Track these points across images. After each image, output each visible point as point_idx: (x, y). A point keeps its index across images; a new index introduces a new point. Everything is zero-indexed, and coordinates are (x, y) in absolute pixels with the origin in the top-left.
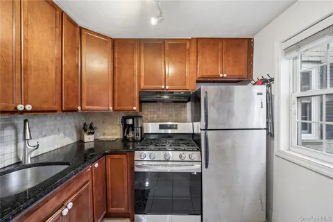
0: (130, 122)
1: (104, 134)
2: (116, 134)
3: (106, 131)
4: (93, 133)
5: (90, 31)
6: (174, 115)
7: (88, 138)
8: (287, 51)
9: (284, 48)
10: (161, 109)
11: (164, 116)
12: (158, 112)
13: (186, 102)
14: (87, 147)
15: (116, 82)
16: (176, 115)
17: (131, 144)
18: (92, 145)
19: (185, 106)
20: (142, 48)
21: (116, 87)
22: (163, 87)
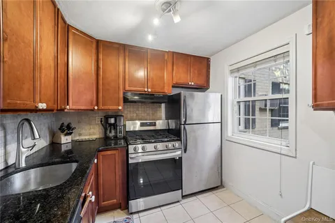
0: (112, 121)
1: (80, 135)
2: (94, 134)
3: (83, 131)
4: (70, 134)
5: (77, 30)
6: (151, 114)
7: (65, 140)
8: (232, 72)
9: (230, 69)
10: (140, 109)
11: (143, 115)
12: (137, 112)
13: (161, 103)
14: (64, 148)
15: (101, 82)
16: (153, 114)
17: (113, 142)
18: (70, 147)
19: (160, 107)
20: (127, 54)
21: (101, 87)
22: (146, 90)
